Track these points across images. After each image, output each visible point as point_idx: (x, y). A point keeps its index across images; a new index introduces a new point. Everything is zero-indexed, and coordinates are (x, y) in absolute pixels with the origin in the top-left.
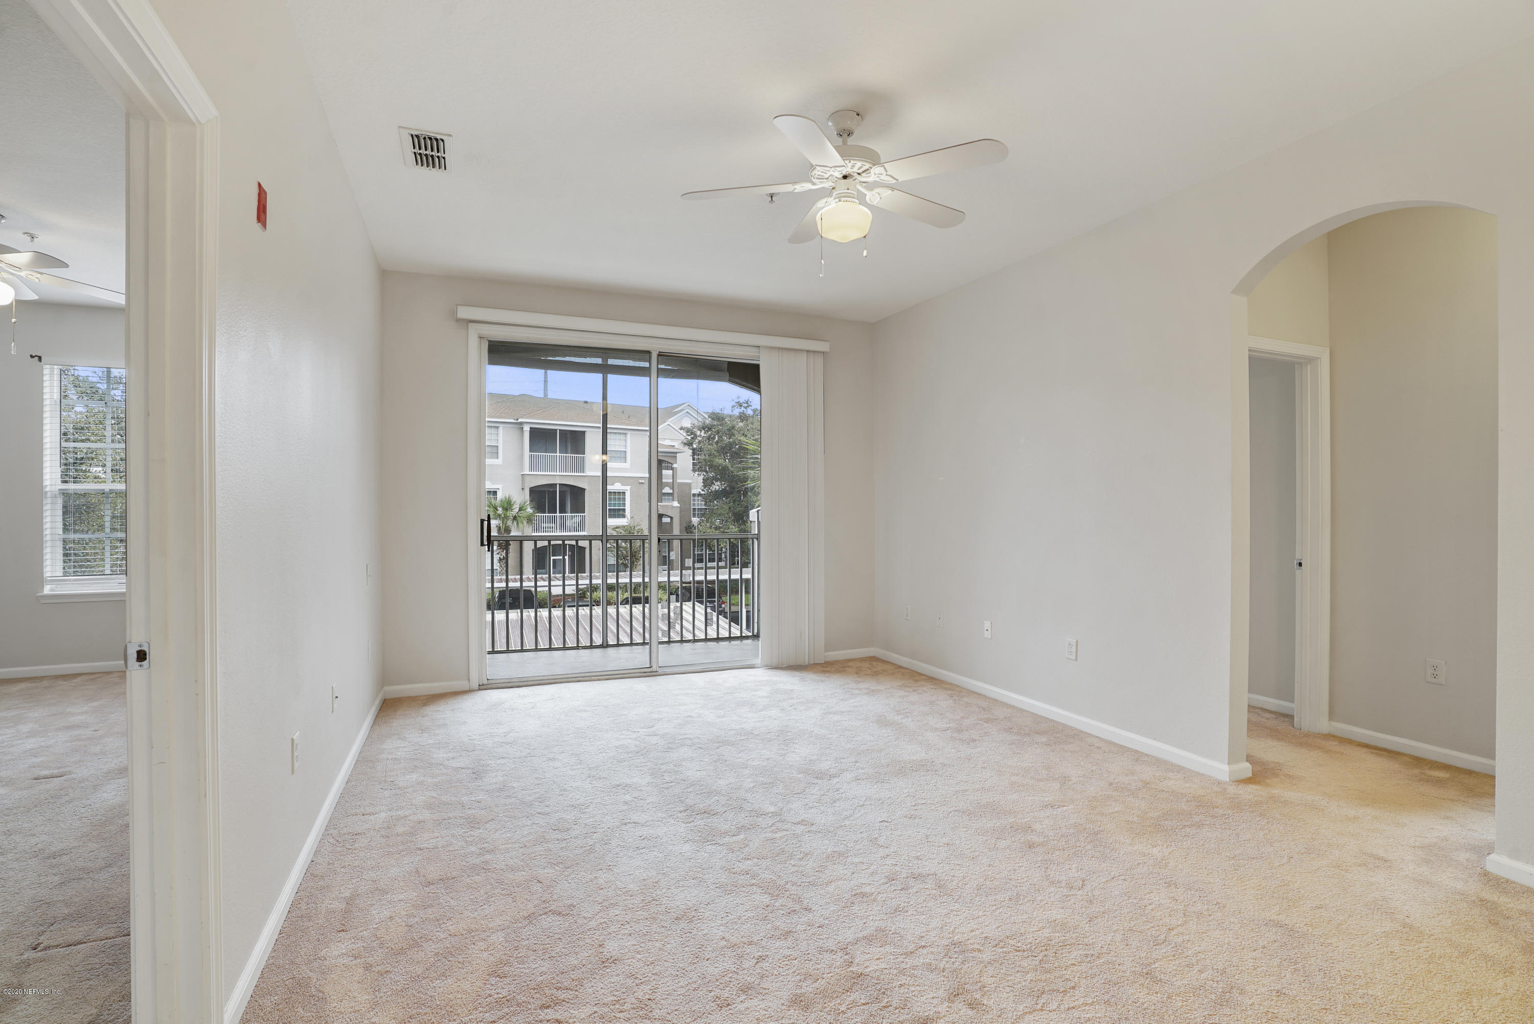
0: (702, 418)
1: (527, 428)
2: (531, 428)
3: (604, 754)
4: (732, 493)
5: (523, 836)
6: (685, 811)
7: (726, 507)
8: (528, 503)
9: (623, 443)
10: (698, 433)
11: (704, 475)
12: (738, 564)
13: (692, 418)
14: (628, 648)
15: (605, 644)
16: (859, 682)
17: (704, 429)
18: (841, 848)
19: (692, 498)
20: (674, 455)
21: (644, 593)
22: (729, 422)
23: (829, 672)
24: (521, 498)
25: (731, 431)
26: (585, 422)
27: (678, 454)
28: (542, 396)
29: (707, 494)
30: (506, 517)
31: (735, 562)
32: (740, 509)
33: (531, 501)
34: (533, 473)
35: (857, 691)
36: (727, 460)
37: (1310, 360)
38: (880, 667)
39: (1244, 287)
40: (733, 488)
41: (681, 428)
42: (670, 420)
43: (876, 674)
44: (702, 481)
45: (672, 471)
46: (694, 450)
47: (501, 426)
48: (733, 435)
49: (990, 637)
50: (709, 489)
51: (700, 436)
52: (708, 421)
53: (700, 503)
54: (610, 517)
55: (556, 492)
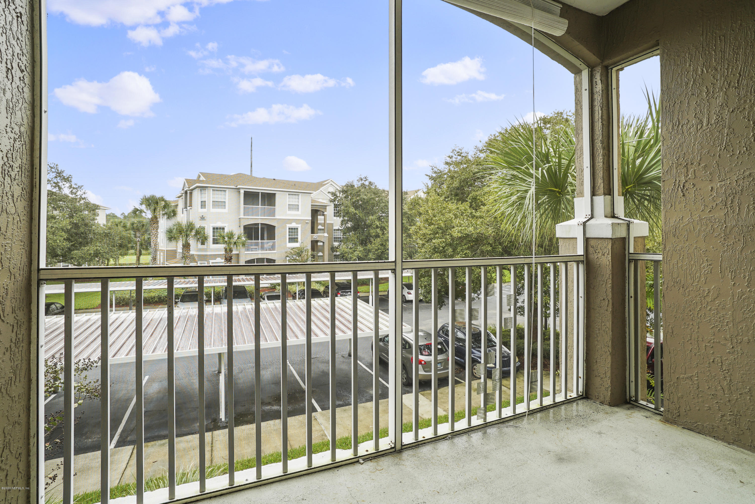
0: (342, 186)
1: (242, 191)
2: (245, 191)
4: (358, 228)
7: (355, 237)
8: (243, 234)
9: (297, 200)
10: (339, 195)
11: (341, 218)
13: (334, 187)
17: (342, 192)
19: (334, 232)
20: (325, 207)
22: (356, 189)
24: (238, 231)
25: (358, 194)
26: (276, 188)
27: (327, 207)
28: (249, 174)
29: (344, 229)
30: (230, 243)
33: (245, 233)
34: (245, 217)
41: (329, 192)
42: (322, 188)
44: (340, 222)
45: (323, 216)
46: (335, 204)
47: (227, 190)
48: (360, 195)
50: (345, 226)
52: (345, 188)
53: (340, 235)
54: (289, 242)
55: (259, 228)
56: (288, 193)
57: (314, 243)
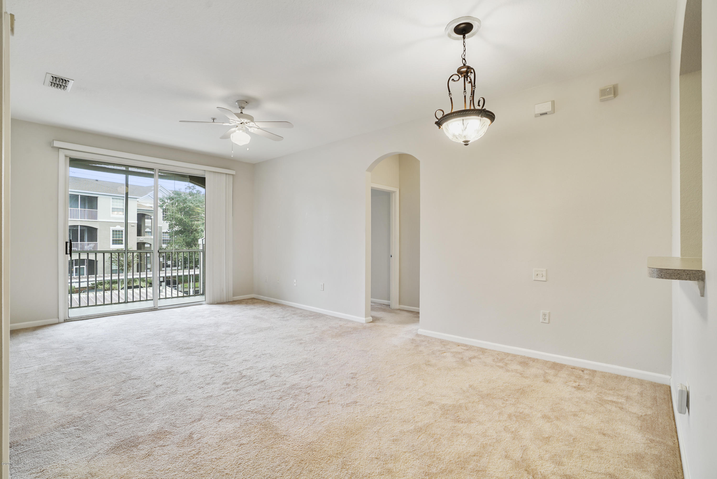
0: (169, 193)
3: (139, 337)
4: (185, 232)
5: (111, 363)
6: (179, 349)
7: (182, 239)
9: (121, 204)
10: (166, 201)
11: (169, 222)
12: (188, 268)
13: (163, 193)
14: (139, 302)
15: (126, 301)
16: (247, 306)
17: (170, 199)
18: (239, 351)
19: (162, 234)
20: (152, 212)
21: (133, 284)
22: (183, 196)
23: (234, 304)
25: (184, 201)
26: (98, 192)
29: (171, 232)
31: (186, 267)
32: (189, 240)
35: (246, 309)
36: (182, 215)
37: (394, 192)
38: (256, 301)
39: (370, 169)
40: (186, 229)
42: (150, 193)
43: (253, 303)
44: (168, 226)
45: (151, 220)
46: (163, 209)
48: (186, 203)
49: (296, 285)
50: (172, 230)
51: (167, 202)
52: (172, 195)
53: (167, 237)
54: (113, 244)
55: (78, 229)
56: (111, 197)
57: (140, 245)
